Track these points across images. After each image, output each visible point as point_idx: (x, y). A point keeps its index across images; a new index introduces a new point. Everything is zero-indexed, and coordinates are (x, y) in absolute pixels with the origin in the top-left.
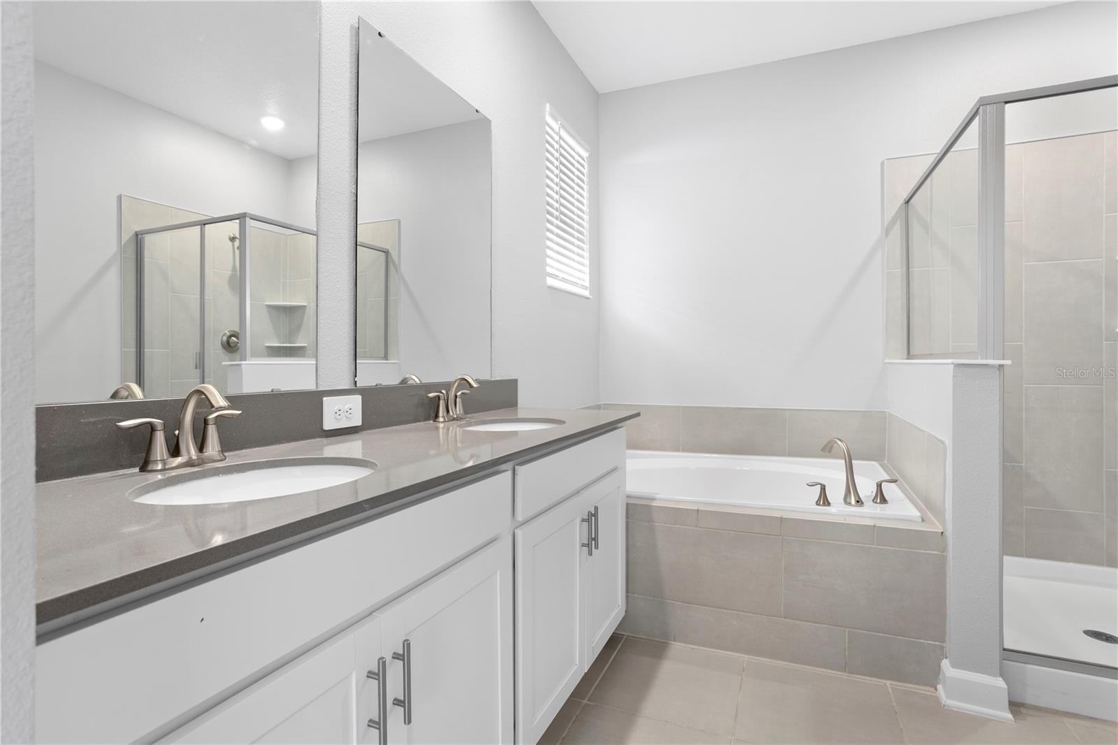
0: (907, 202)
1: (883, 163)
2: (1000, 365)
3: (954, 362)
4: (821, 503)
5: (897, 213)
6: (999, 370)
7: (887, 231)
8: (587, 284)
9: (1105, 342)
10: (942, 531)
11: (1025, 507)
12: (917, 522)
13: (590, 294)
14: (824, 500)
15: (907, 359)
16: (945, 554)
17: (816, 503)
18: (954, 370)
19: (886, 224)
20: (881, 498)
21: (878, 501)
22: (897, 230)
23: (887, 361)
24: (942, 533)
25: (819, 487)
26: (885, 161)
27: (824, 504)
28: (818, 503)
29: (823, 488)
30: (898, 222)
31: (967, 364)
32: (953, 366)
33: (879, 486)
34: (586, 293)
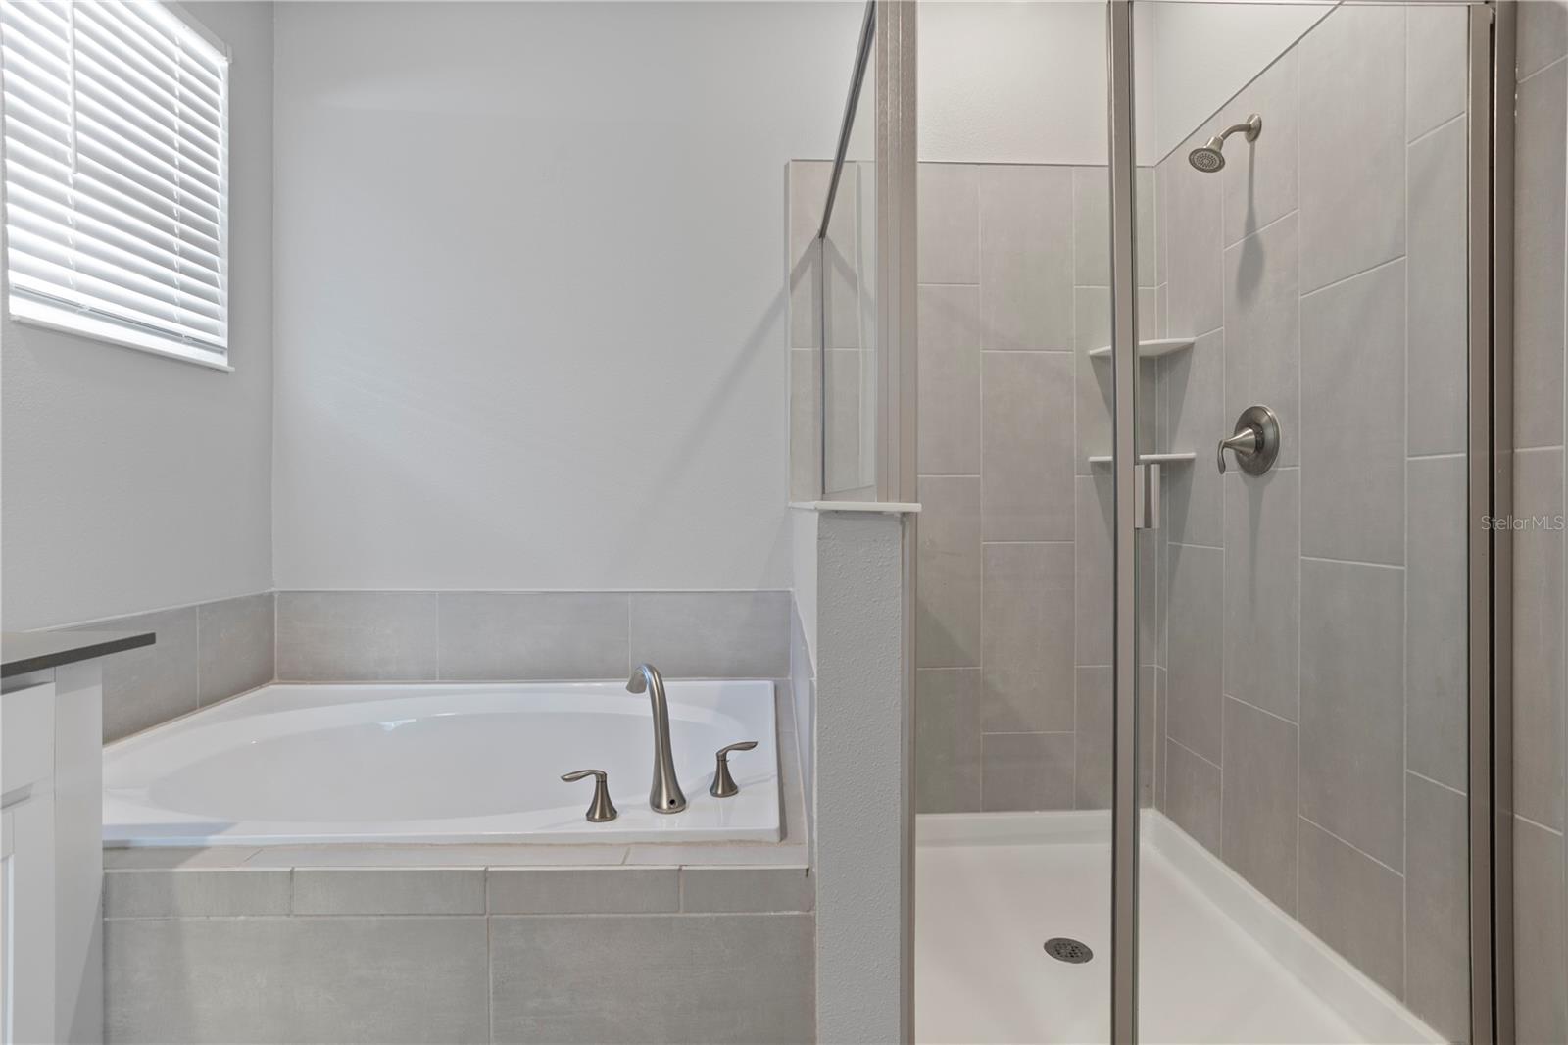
0: (822, 234)
1: (787, 167)
2: (903, 514)
3: (819, 508)
4: (597, 816)
5: (808, 251)
6: (902, 523)
7: (793, 281)
8: (223, 342)
9: (1076, 477)
10: (806, 866)
11: (982, 734)
12: (768, 843)
13: (230, 364)
14: (603, 808)
15: (822, 499)
16: (812, 913)
17: (588, 814)
18: (819, 519)
19: (790, 271)
20: (725, 784)
21: (720, 792)
22: (807, 281)
23: (790, 504)
24: (808, 870)
25: (592, 779)
26: (791, 163)
27: (603, 818)
28: (590, 816)
29: (602, 780)
30: (810, 269)
31: (845, 512)
32: (817, 514)
33: (722, 759)
34: (221, 361)
